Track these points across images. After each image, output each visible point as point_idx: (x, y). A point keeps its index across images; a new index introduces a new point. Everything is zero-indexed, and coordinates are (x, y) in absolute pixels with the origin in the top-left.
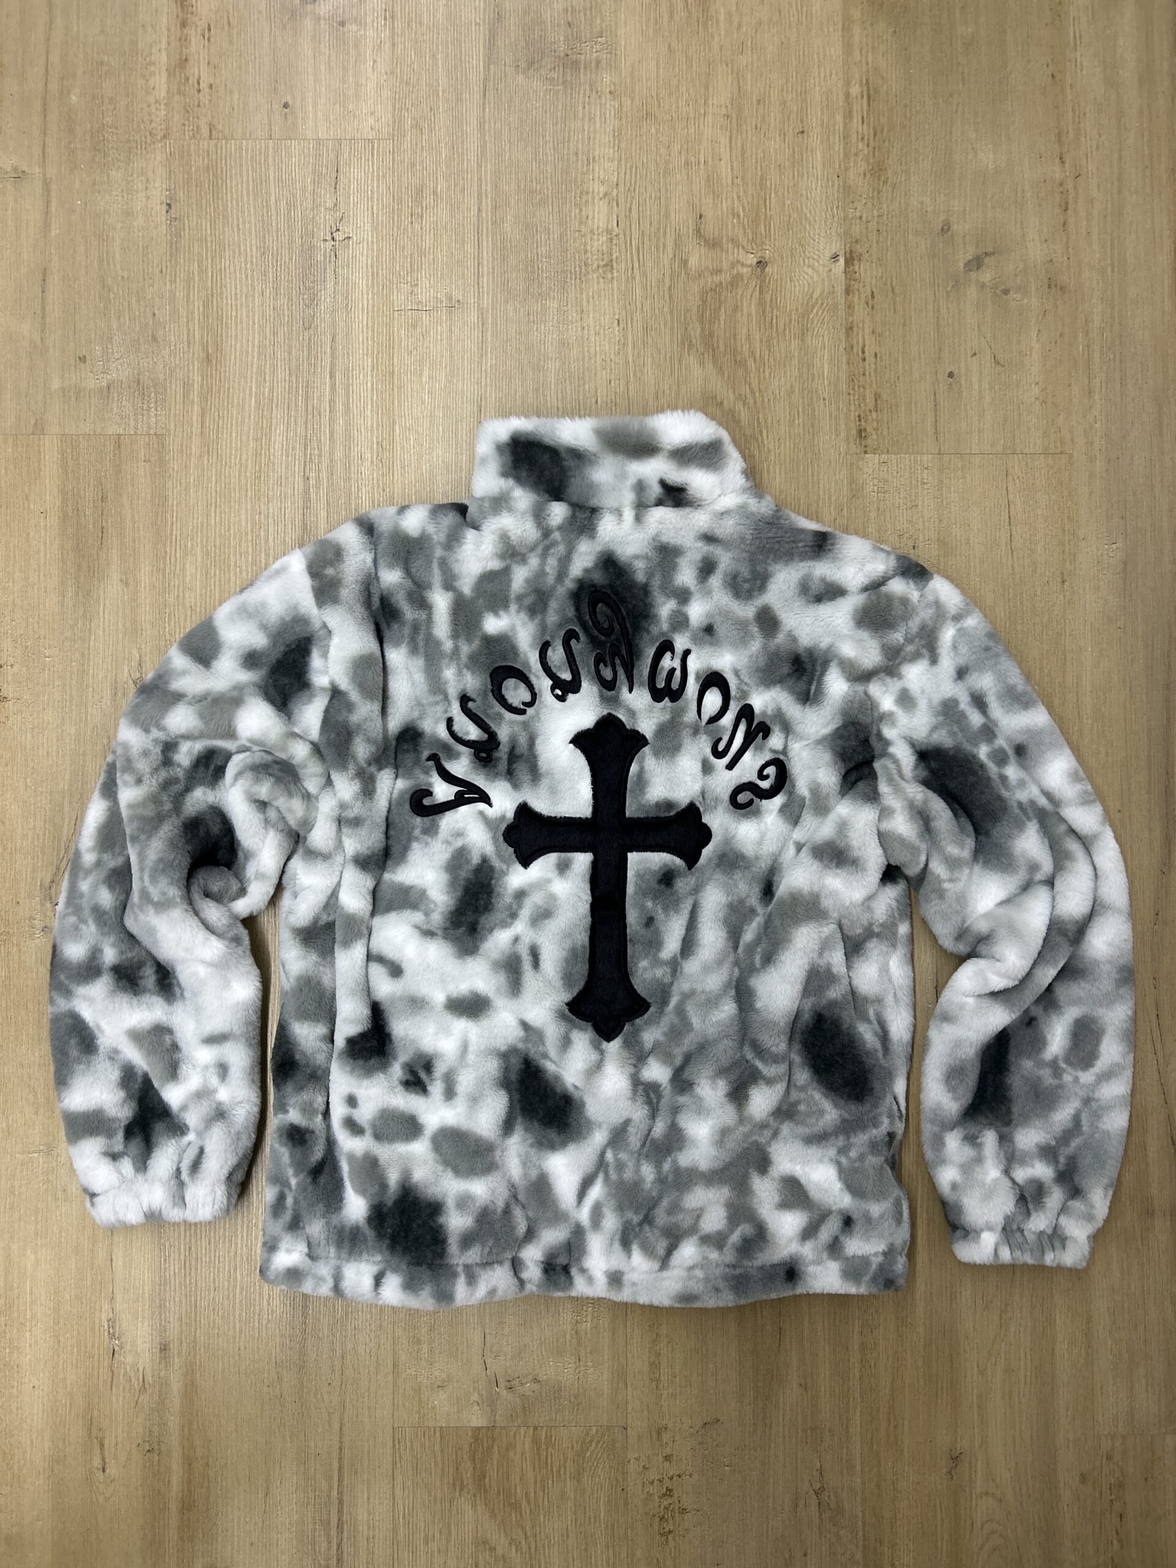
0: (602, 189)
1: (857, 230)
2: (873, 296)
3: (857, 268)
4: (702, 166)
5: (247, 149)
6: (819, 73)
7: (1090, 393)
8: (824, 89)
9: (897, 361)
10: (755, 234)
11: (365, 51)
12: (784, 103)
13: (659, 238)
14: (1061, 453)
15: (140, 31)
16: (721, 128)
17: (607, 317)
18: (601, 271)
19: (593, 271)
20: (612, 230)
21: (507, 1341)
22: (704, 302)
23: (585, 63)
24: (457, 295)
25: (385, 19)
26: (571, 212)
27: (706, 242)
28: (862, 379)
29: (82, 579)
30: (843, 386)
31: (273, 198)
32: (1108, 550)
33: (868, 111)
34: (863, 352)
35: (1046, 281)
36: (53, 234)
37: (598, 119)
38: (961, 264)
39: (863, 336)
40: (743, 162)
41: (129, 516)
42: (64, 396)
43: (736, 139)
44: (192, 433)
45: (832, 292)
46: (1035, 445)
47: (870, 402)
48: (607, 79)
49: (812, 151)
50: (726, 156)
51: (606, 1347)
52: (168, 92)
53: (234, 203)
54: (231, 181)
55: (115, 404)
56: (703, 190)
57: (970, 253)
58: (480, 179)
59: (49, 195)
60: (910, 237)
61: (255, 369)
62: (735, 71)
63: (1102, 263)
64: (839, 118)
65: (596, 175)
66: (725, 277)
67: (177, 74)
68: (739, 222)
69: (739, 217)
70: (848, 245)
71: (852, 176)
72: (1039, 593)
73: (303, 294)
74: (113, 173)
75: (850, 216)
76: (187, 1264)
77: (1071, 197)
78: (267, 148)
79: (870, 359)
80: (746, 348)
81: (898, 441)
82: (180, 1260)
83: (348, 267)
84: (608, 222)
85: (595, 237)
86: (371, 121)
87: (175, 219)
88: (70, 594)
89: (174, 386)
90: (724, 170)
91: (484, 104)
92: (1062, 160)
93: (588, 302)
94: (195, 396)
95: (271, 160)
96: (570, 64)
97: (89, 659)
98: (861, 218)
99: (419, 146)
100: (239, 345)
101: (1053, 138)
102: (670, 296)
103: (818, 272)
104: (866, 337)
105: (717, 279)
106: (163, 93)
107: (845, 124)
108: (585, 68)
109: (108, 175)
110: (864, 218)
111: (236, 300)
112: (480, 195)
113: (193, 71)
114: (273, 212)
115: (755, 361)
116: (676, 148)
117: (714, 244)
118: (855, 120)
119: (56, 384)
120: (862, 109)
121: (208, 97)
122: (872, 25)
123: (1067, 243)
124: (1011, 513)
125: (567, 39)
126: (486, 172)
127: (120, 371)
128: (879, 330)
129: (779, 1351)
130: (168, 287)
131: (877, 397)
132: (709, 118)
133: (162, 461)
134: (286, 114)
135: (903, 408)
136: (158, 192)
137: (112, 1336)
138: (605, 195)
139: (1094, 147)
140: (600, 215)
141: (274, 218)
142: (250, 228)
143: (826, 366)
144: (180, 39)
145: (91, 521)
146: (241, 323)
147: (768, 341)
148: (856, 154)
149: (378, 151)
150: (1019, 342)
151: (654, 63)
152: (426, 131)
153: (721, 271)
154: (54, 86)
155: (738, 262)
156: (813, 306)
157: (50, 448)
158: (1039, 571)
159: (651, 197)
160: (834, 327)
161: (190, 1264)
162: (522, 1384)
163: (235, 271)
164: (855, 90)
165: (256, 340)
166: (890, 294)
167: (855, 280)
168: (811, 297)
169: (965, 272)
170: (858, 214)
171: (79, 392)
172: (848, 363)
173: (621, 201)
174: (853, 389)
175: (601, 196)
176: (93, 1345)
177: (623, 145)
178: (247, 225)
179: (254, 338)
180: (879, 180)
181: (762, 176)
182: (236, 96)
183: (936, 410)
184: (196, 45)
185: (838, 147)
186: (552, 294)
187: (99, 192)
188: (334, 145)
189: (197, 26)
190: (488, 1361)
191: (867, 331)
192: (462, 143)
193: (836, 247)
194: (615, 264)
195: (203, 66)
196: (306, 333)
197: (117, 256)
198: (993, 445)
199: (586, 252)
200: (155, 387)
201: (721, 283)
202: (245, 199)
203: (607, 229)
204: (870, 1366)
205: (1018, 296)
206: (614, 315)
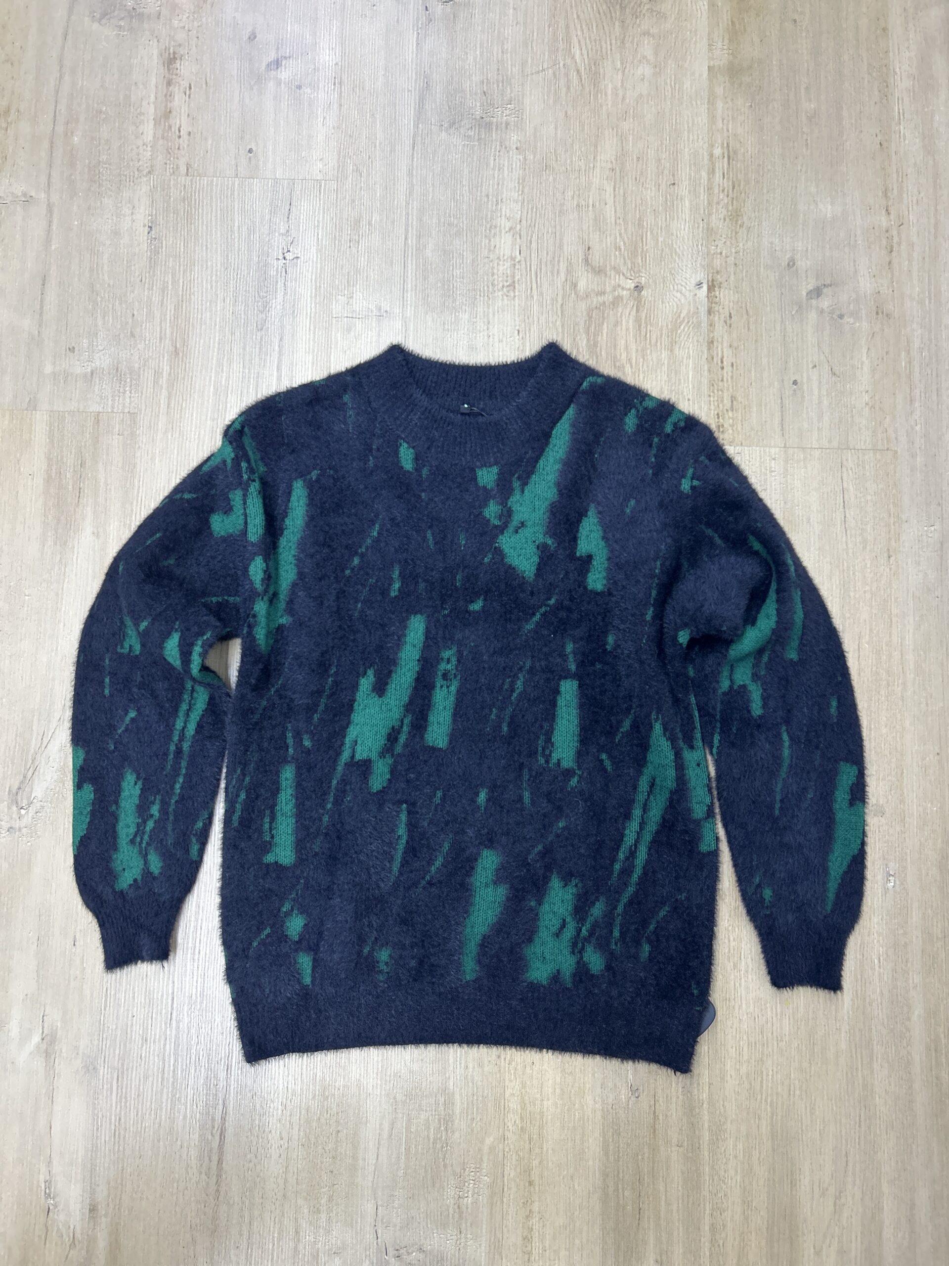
0: (508, 225)
1: (718, 262)
2: (730, 317)
3: (717, 293)
4: (590, 208)
5: (217, 185)
6: (688, 137)
7: (912, 401)
8: (692, 150)
9: (750, 371)
10: (633, 263)
11: (317, 110)
12: (659, 160)
13: (553, 265)
14: (888, 449)
15: (133, 88)
16: (607, 179)
17: (509, 328)
18: (505, 290)
19: (499, 290)
20: (516, 257)
21: (397, 1213)
22: (590, 317)
23: (497, 125)
24: (385, 306)
25: (335, 84)
26: (481, 242)
27: (593, 269)
28: (720, 383)
29: (60, 531)
30: (705, 389)
31: (236, 224)
32: (927, 531)
33: (728, 168)
34: (722, 362)
35: (874, 308)
36: (53, 247)
37: (506, 169)
38: (804, 293)
39: (722, 349)
40: (624, 206)
41: (103, 480)
42: (54, 379)
43: (619, 188)
44: (159, 412)
45: (697, 313)
46: (865, 441)
47: (727, 402)
48: (514, 138)
49: (681, 199)
50: (610, 201)
51: (484, 1221)
52: (154, 137)
53: (205, 227)
54: (203, 210)
55: (97, 387)
56: (591, 228)
57: (812, 284)
58: (407, 214)
59: (51, 215)
60: (762, 269)
61: (214, 362)
62: (620, 133)
63: (921, 296)
64: (704, 174)
65: (503, 213)
66: (608, 298)
67: (162, 123)
68: (620, 254)
69: (620, 250)
70: (711, 275)
71: (714, 221)
72: (868, 566)
73: (258, 302)
74: (106, 200)
75: (712, 252)
76: (117, 1133)
77: (895, 241)
78: (233, 184)
79: (727, 368)
80: (624, 356)
81: (750, 436)
82: (110, 1129)
83: (296, 281)
84: (512, 250)
85: (501, 263)
86: (320, 165)
87: (155, 239)
88: (50, 542)
89: (146, 374)
90: (609, 212)
91: (413, 155)
92: (888, 212)
93: (494, 314)
94: (163, 381)
95: (236, 193)
96: (484, 125)
97: (62, 599)
98: (721, 253)
99: (358, 187)
100: (202, 341)
101: (880, 194)
102: (562, 312)
103: (685, 296)
104: (725, 350)
105: (601, 299)
106: (150, 138)
107: (709, 179)
108: (497, 129)
109: (101, 203)
110: (724, 254)
111: (202, 305)
112: (407, 225)
113: (175, 122)
114: (236, 235)
115: (631, 367)
116: (570, 193)
117: (599, 271)
118: (717, 175)
119: (48, 369)
120: (723, 167)
121: (186, 142)
122: (732, 100)
123: (892, 278)
124: (846, 496)
125: (482, 105)
126: (413, 208)
127: (102, 360)
128: (735, 344)
129: (638, 1229)
130: (146, 293)
131: (733, 399)
132: (598, 170)
133: (133, 435)
134: (250, 158)
135: (755, 409)
136: (142, 216)
137: (48, 1196)
138: (511, 229)
139: (915, 201)
140: (505, 245)
141: (236, 240)
142: (217, 248)
143: (691, 373)
144: (166, 95)
145: (71, 484)
146: (206, 324)
147: (643, 350)
148: (718, 203)
149: (325, 189)
150: (852, 358)
151: (553, 126)
152: (364, 174)
153: (604, 293)
154: (60, 129)
155: (619, 286)
156: (681, 324)
157: (40, 422)
158: (868, 547)
159: (548, 232)
160: (698, 341)
161: (119, 1134)
162: (409, 1254)
163: (202, 282)
164: (717, 151)
165: (217, 339)
166: (745, 317)
167: (716, 303)
168: (679, 316)
169: (807, 300)
170: (719, 251)
171: (67, 377)
172: (709, 371)
173: (523, 233)
174: (713, 392)
175: (507, 229)
176: (31, 1204)
177: (526, 191)
178: (214, 246)
179: (215, 337)
180: (736, 223)
181: (640, 217)
182: (210, 142)
183: (782, 412)
184: (178, 100)
185: (703, 197)
186: (464, 307)
187: (93, 215)
188: (289, 184)
189: (180, 85)
190: (379, 1231)
191: (725, 344)
192: (394, 184)
193: (701, 276)
194: (517, 285)
195: (184, 118)
196: (259, 334)
197: (105, 267)
198: (830, 441)
199: (493, 274)
200: (130, 374)
201: (604, 303)
202: (214, 224)
203: (511, 257)
204: (719, 1246)
205: (851, 320)
206: (515, 326)
